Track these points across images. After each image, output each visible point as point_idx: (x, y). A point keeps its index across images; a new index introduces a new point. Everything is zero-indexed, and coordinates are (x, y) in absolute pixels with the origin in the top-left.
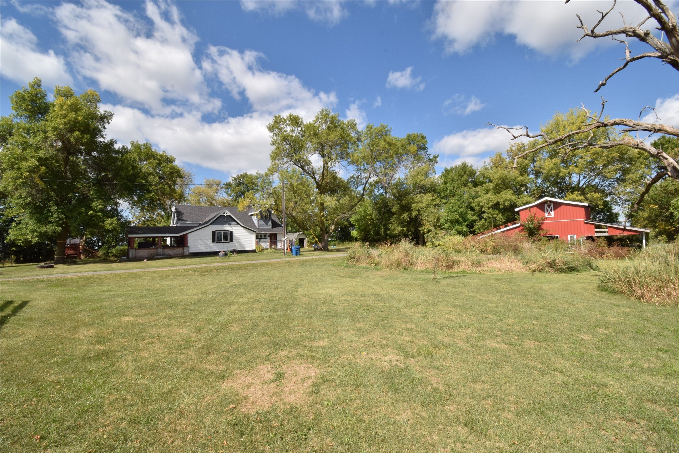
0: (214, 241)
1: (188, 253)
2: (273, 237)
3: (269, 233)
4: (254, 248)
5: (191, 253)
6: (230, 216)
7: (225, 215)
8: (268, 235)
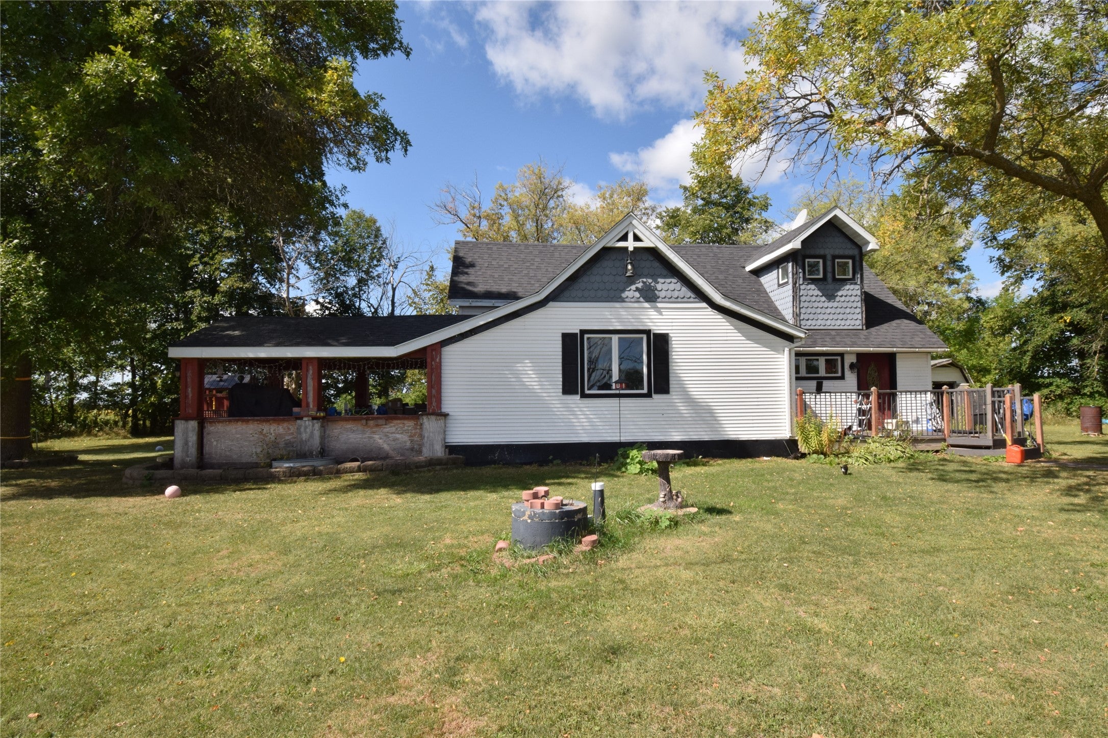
0: (570, 385)
1: (439, 452)
2: (872, 371)
3: (851, 349)
4: (783, 432)
5: (452, 449)
6: (654, 252)
7: (631, 244)
8: (850, 359)
